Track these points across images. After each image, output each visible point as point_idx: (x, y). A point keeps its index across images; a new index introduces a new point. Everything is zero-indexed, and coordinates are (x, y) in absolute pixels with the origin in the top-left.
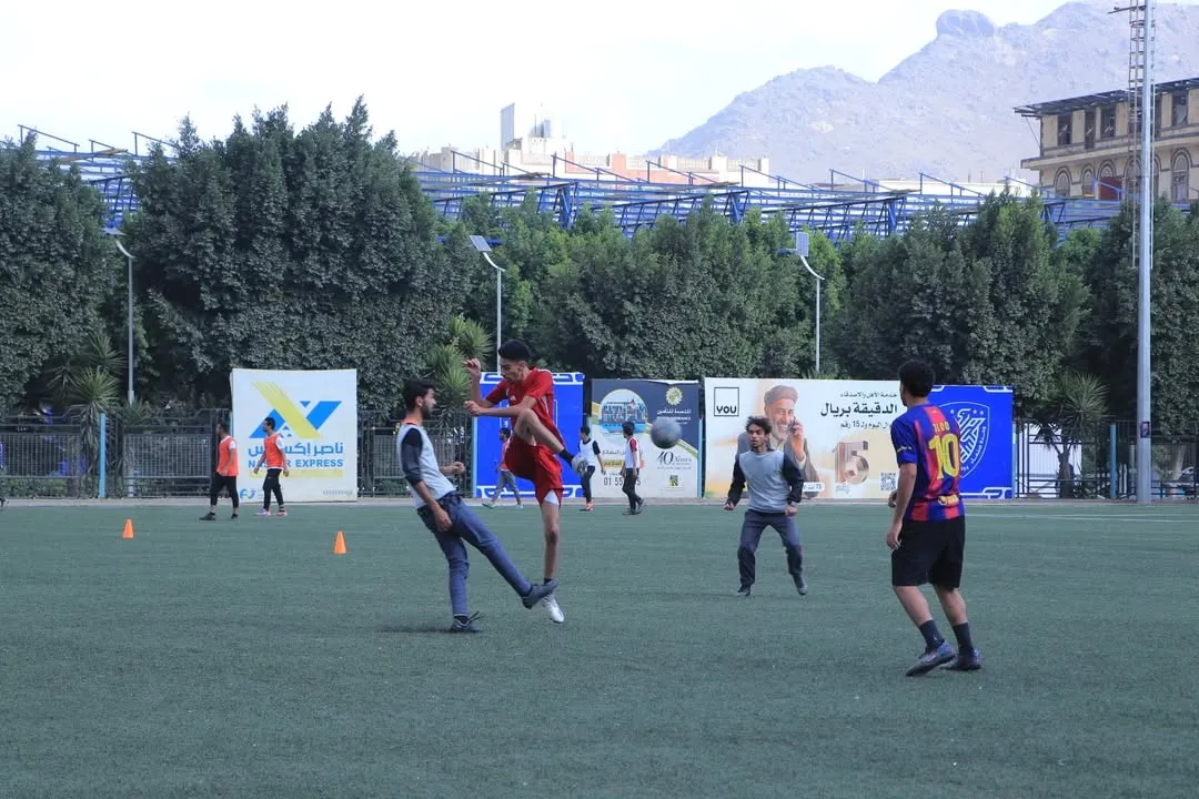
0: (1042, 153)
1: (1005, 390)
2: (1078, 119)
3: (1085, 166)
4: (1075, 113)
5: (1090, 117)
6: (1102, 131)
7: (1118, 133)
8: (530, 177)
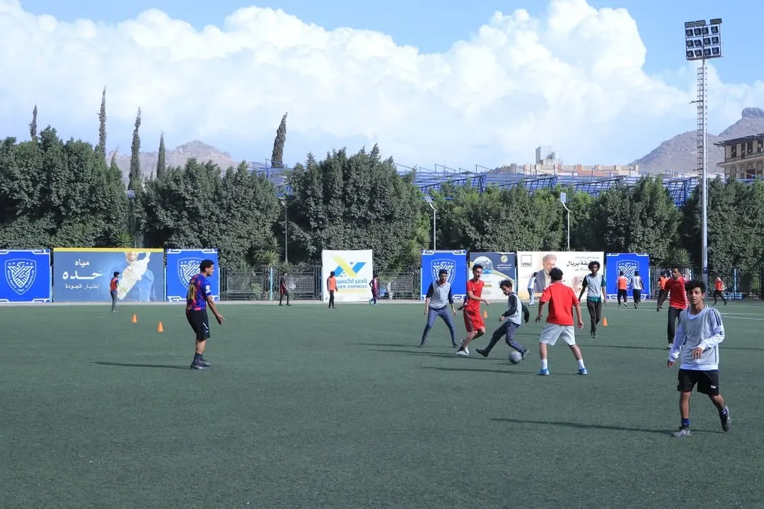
0: (725, 160)
1: (646, 255)
2: (739, 147)
3: (742, 165)
4: (738, 145)
5: (743, 148)
6: (748, 151)
7: (753, 152)
8: (467, 173)
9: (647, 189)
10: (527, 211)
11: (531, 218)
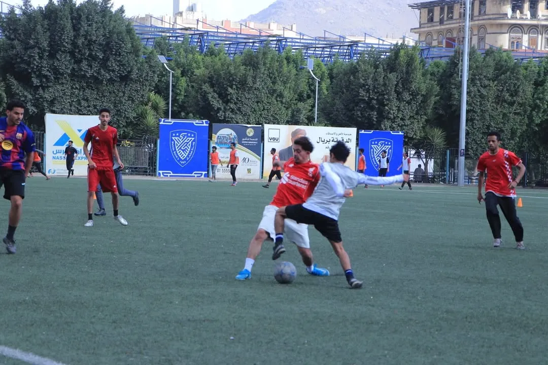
0: (420, 26)
1: (400, 133)
2: (437, 11)
3: (439, 32)
4: (436, 8)
5: (442, 10)
6: (447, 16)
7: (454, 18)
8: (186, 29)
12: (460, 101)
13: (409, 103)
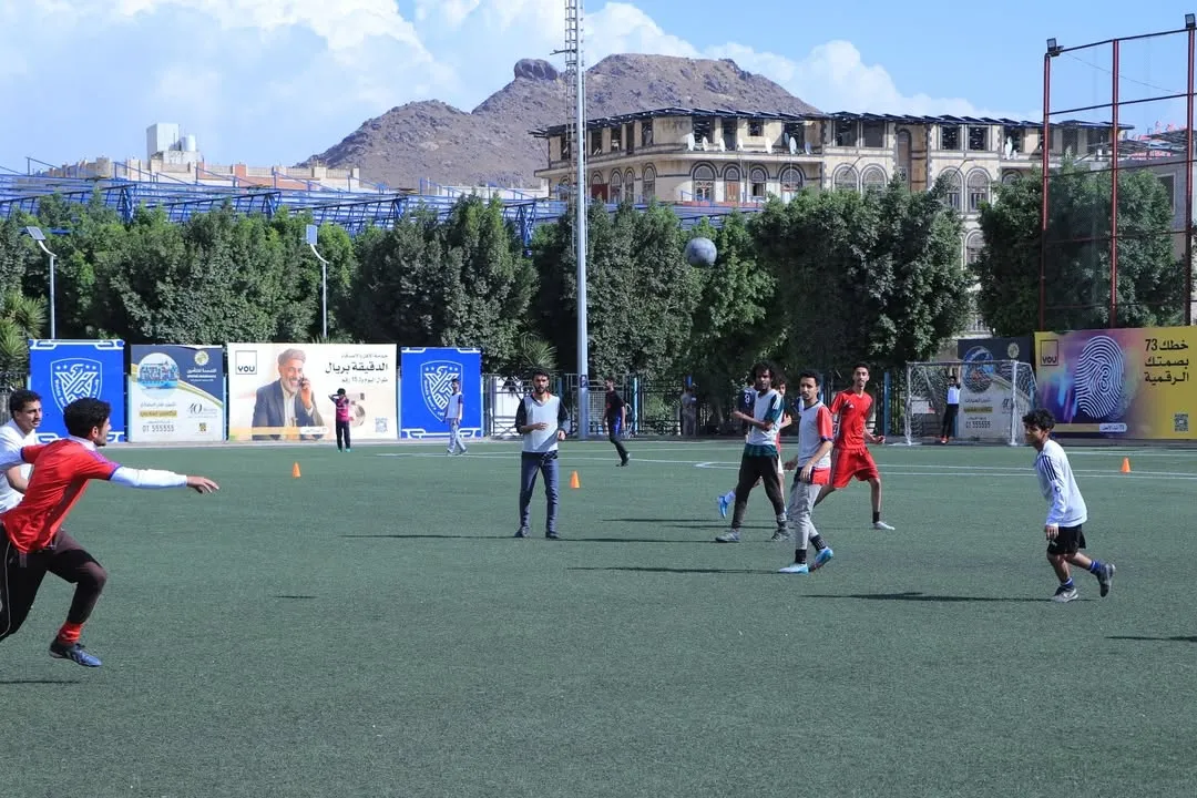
0: (550, 165)
1: (475, 351)
7: (604, 151)
9: (473, 224)
10: (244, 261)
11: (252, 278)
12: (577, 293)
13: (487, 298)
